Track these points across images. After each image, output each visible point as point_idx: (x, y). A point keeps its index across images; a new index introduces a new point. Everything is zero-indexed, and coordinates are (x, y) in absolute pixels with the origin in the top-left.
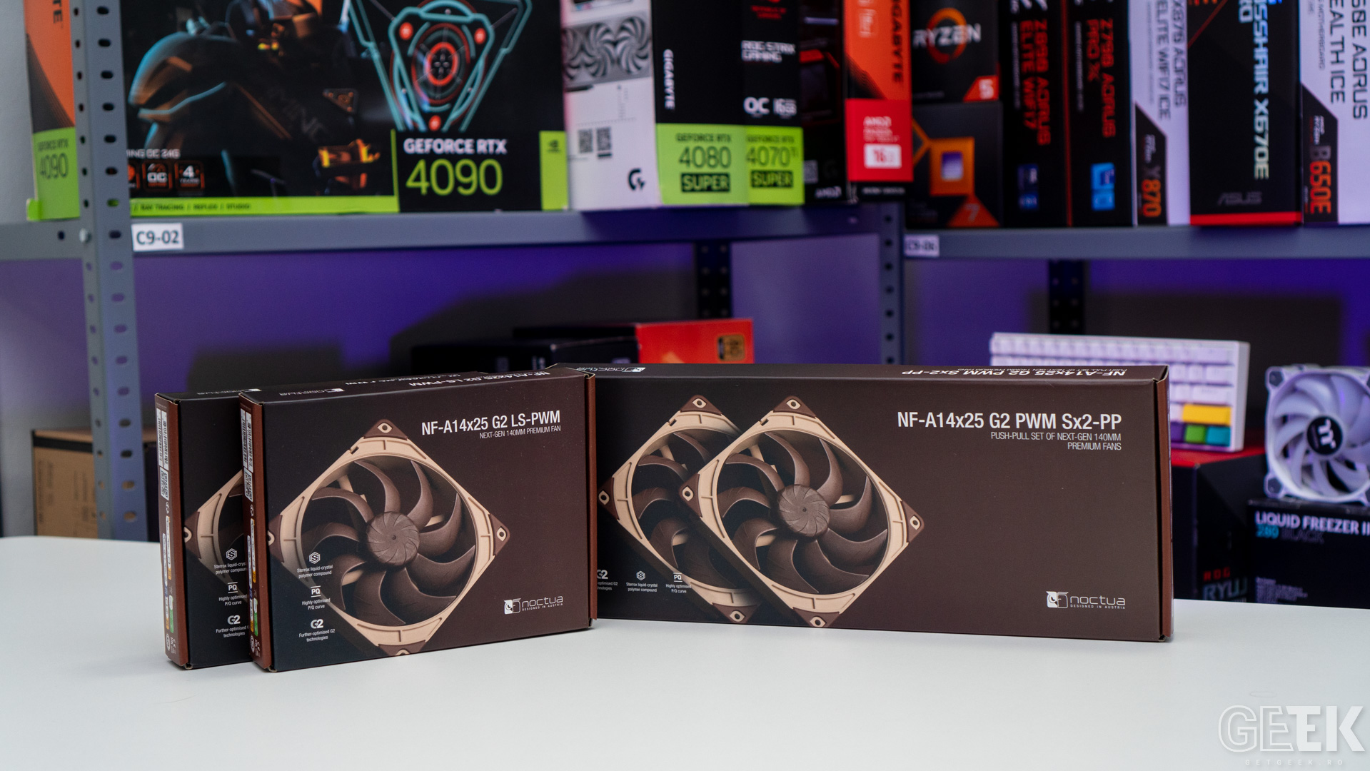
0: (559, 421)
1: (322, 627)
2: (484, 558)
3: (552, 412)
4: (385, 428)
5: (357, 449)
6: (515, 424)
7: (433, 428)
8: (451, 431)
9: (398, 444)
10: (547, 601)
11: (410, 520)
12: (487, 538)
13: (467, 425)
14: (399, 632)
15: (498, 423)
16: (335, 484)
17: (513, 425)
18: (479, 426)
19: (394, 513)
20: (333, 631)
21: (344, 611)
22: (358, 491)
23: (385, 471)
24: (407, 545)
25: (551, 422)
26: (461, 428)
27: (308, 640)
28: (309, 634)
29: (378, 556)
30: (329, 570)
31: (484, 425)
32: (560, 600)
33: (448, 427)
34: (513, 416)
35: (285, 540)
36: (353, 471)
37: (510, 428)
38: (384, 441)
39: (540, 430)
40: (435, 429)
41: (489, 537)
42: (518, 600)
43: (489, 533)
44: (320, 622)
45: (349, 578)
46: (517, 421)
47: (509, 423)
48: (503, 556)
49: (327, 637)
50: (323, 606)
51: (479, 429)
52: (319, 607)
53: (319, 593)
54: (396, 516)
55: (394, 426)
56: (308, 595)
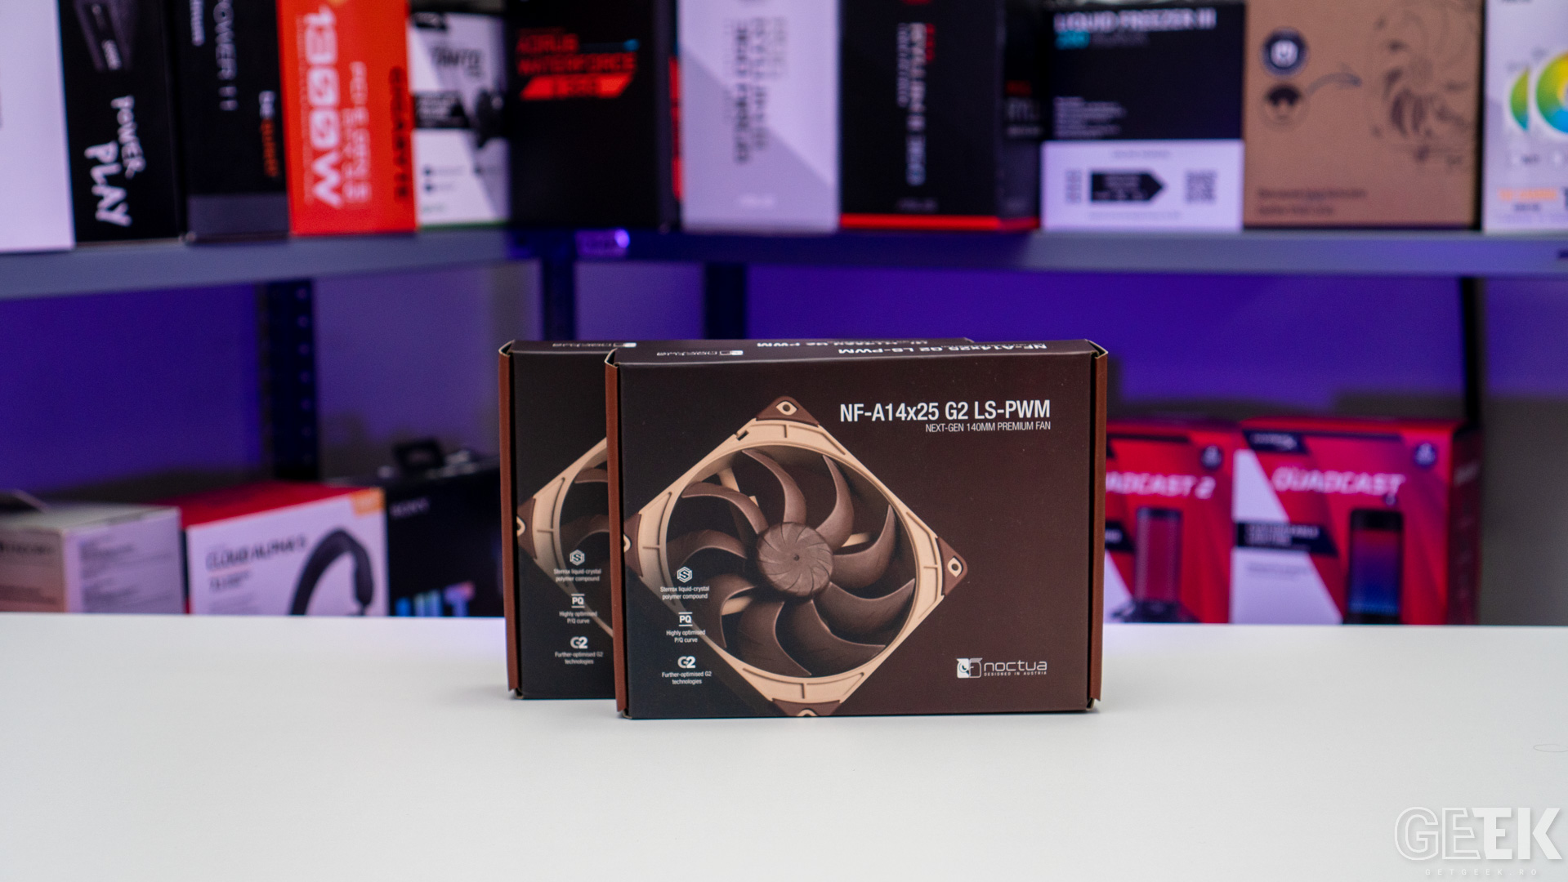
0: (1048, 415)
1: (694, 667)
2: (927, 598)
3: (1038, 402)
4: (786, 408)
5: (746, 434)
6: (979, 414)
7: (857, 412)
8: (883, 419)
9: (807, 432)
10: (1023, 666)
11: (820, 535)
12: (933, 571)
13: (907, 413)
14: (802, 685)
15: (955, 412)
16: (714, 479)
17: (977, 417)
18: (926, 415)
19: (796, 524)
20: (708, 674)
21: (725, 649)
22: (746, 490)
23: (787, 467)
24: (815, 569)
25: (1036, 416)
26: (898, 415)
27: (674, 682)
28: (676, 675)
29: (774, 580)
30: (704, 593)
31: (933, 414)
32: (1042, 667)
33: (878, 413)
34: (976, 404)
35: (644, 548)
36: (740, 463)
37: (972, 420)
38: (785, 426)
39: (1019, 426)
40: (859, 415)
41: (936, 569)
42: (978, 660)
43: (936, 563)
44: (690, 660)
45: (731, 606)
46: (982, 411)
47: (970, 413)
48: (955, 599)
49: (700, 682)
50: (695, 640)
51: (926, 418)
52: (689, 640)
53: (690, 621)
54: (800, 529)
55: (799, 406)
56: (674, 624)
